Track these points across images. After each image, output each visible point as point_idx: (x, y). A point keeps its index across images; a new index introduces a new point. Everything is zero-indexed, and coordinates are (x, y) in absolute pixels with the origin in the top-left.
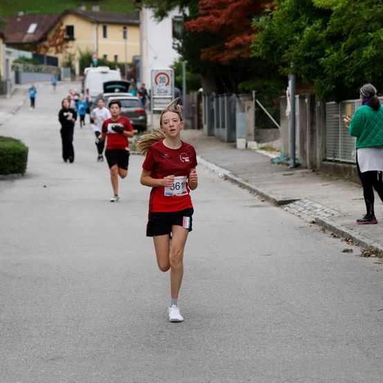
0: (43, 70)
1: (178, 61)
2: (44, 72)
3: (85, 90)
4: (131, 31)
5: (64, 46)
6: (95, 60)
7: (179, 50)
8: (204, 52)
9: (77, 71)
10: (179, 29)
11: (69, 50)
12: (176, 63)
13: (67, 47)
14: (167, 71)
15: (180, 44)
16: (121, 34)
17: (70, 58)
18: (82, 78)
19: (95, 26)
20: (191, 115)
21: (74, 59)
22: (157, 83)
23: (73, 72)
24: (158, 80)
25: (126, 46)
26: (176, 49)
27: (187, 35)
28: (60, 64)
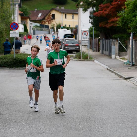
0: (43, 30)
1: (91, 27)
2: (44, 31)
3: (58, 37)
4: (75, 16)
5: (51, 21)
6: (62, 26)
7: (92, 23)
8: (100, 24)
9: (56, 31)
10: (92, 16)
11: (53, 23)
12: (91, 28)
13: (52, 22)
14: (87, 30)
15: (92, 21)
16: (72, 17)
17: (53, 26)
18: (57, 33)
19: (62, 14)
20: (96, 46)
21: (54, 26)
22: (83, 35)
23: (54, 31)
24: (84, 34)
25: (73, 21)
26: (90, 23)
27: (95, 17)
28: (49, 28)
